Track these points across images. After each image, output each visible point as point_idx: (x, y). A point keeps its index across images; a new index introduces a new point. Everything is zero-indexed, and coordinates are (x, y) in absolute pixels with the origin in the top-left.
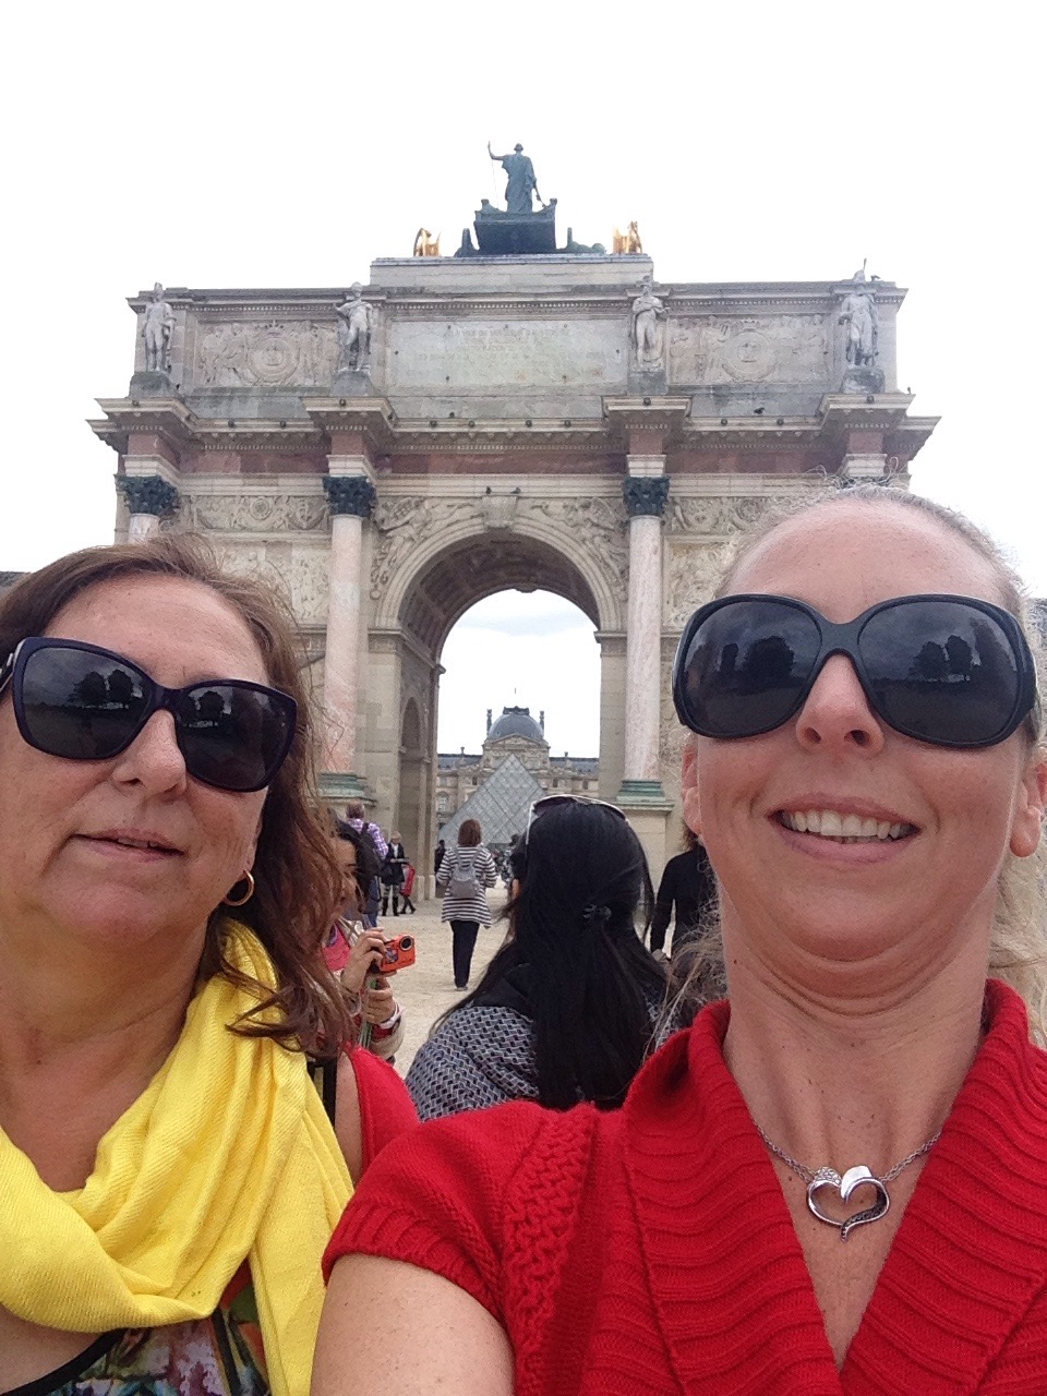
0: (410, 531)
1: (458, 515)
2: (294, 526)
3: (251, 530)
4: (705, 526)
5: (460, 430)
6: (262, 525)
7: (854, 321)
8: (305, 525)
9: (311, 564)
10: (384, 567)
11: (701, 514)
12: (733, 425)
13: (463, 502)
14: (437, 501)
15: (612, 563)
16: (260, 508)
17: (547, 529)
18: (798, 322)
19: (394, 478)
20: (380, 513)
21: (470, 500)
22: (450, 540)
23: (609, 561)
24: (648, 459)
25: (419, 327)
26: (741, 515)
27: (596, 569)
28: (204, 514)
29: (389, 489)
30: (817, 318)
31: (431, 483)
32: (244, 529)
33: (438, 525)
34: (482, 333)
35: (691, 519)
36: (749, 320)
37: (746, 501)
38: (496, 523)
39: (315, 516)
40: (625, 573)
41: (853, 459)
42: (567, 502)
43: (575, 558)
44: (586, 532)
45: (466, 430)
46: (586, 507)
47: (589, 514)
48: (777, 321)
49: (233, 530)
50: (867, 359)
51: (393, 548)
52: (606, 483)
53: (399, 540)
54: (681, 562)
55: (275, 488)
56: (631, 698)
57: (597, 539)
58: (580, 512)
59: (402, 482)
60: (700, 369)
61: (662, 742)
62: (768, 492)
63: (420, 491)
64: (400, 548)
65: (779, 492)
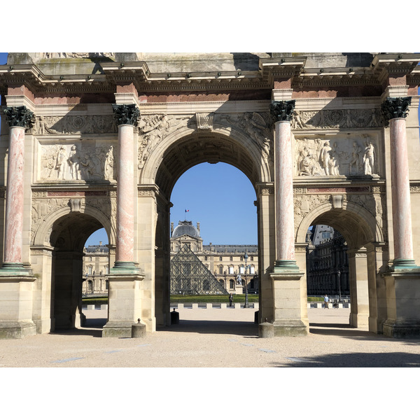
0: (158, 132)
1: (183, 123)
2: (96, 131)
4: (313, 126)
8: (102, 131)
11: (310, 119)
12: (326, 73)
13: (185, 116)
14: (172, 117)
15: (264, 147)
16: (78, 122)
17: (231, 129)
19: (148, 105)
21: (189, 115)
24: (284, 91)
29: (146, 111)
31: (168, 106)
37: (334, 112)
38: (202, 128)
42: (240, 115)
44: (250, 130)
45: (185, 79)
46: (250, 118)
47: (252, 121)
49: (64, 134)
54: (300, 145)
55: (86, 112)
58: (247, 120)
59: (153, 107)
61: (296, 241)
62: (346, 107)
63: (162, 111)
64: (153, 141)
65: (352, 107)
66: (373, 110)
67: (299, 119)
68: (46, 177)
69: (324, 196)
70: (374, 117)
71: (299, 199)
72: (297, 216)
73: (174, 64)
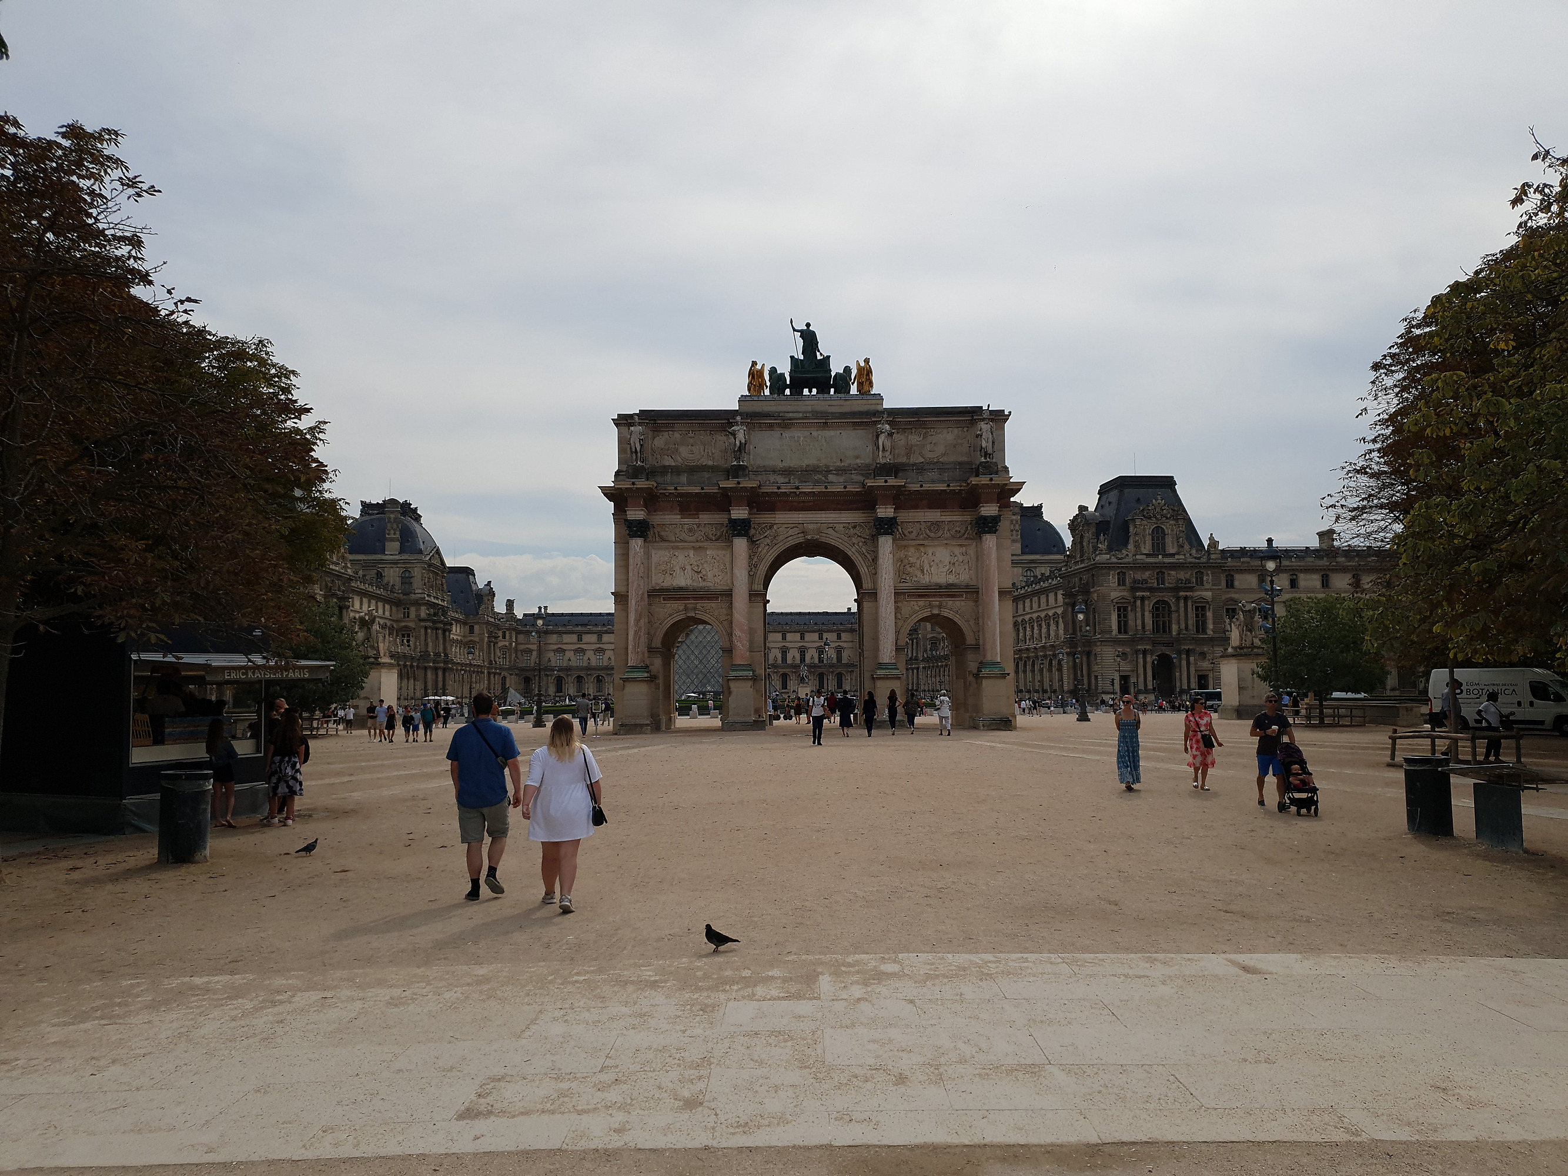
0: (768, 541)
1: (791, 532)
2: (708, 539)
3: (686, 542)
4: (913, 536)
5: (792, 491)
6: (691, 539)
7: (983, 437)
8: (714, 538)
9: (718, 558)
10: (755, 559)
11: (911, 530)
12: (926, 487)
13: (793, 525)
14: (779, 526)
15: (868, 556)
16: (690, 530)
17: (836, 539)
18: (956, 431)
19: (758, 514)
20: (752, 532)
21: (796, 525)
22: (788, 545)
23: (866, 554)
24: (886, 508)
25: (766, 434)
26: (930, 530)
27: (860, 559)
28: (663, 533)
29: (756, 520)
30: (965, 429)
31: (777, 516)
32: (682, 541)
33: (780, 538)
34: (799, 437)
35: (906, 533)
36: (932, 430)
37: (932, 523)
38: (809, 537)
39: (718, 534)
40: (875, 560)
41: (983, 506)
42: (845, 525)
43: (850, 553)
44: (854, 540)
45: (795, 490)
46: (854, 527)
47: (855, 531)
48: (945, 431)
49: (676, 541)
50: (990, 455)
51: (760, 549)
52: (863, 515)
53: (762, 545)
54: (902, 554)
55: (697, 520)
56: (881, 623)
57: (860, 544)
58: (852, 530)
59: (762, 516)
60: (908, 455)
61: (896, 643)
62: (943, 518)
63: (772, 520)
64: (763, 549)
65: (949, 519)
66: (969, 522)
67: (900, 530)
68: (660, 582)
69: (922, 602)
70: (969, 528)
71: (899, 605)
72: (898, 621)
73: (782, 474)
